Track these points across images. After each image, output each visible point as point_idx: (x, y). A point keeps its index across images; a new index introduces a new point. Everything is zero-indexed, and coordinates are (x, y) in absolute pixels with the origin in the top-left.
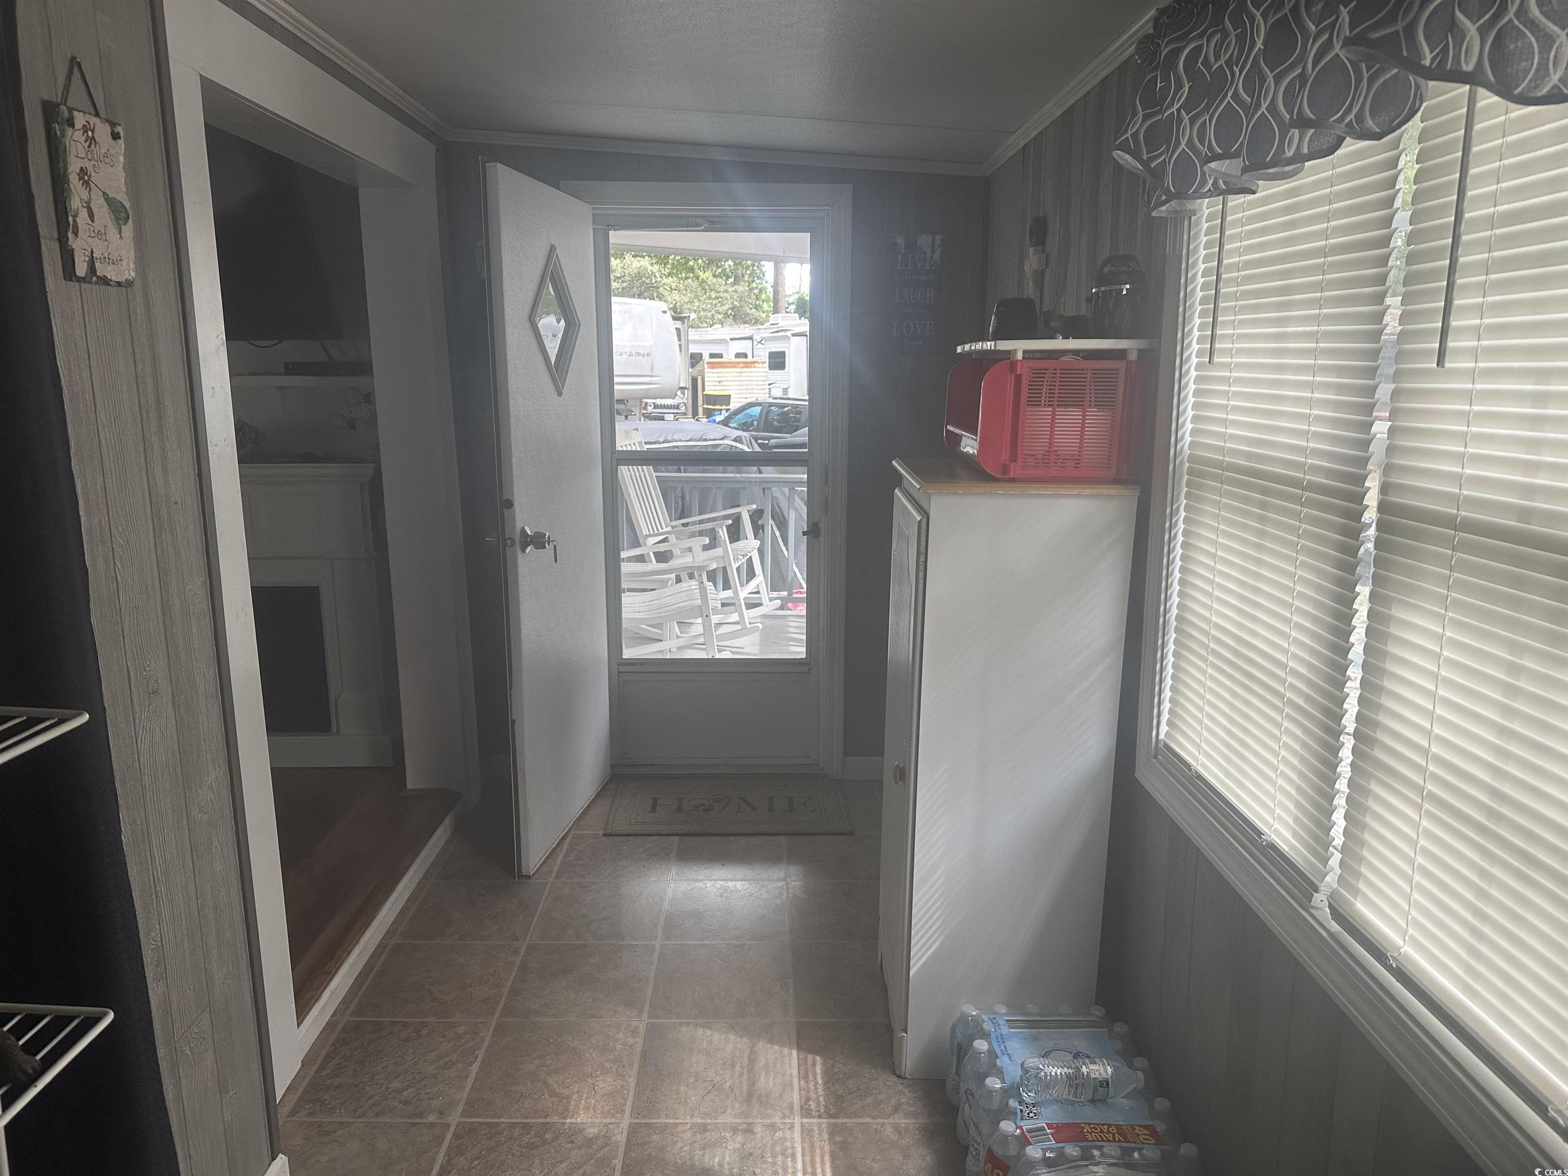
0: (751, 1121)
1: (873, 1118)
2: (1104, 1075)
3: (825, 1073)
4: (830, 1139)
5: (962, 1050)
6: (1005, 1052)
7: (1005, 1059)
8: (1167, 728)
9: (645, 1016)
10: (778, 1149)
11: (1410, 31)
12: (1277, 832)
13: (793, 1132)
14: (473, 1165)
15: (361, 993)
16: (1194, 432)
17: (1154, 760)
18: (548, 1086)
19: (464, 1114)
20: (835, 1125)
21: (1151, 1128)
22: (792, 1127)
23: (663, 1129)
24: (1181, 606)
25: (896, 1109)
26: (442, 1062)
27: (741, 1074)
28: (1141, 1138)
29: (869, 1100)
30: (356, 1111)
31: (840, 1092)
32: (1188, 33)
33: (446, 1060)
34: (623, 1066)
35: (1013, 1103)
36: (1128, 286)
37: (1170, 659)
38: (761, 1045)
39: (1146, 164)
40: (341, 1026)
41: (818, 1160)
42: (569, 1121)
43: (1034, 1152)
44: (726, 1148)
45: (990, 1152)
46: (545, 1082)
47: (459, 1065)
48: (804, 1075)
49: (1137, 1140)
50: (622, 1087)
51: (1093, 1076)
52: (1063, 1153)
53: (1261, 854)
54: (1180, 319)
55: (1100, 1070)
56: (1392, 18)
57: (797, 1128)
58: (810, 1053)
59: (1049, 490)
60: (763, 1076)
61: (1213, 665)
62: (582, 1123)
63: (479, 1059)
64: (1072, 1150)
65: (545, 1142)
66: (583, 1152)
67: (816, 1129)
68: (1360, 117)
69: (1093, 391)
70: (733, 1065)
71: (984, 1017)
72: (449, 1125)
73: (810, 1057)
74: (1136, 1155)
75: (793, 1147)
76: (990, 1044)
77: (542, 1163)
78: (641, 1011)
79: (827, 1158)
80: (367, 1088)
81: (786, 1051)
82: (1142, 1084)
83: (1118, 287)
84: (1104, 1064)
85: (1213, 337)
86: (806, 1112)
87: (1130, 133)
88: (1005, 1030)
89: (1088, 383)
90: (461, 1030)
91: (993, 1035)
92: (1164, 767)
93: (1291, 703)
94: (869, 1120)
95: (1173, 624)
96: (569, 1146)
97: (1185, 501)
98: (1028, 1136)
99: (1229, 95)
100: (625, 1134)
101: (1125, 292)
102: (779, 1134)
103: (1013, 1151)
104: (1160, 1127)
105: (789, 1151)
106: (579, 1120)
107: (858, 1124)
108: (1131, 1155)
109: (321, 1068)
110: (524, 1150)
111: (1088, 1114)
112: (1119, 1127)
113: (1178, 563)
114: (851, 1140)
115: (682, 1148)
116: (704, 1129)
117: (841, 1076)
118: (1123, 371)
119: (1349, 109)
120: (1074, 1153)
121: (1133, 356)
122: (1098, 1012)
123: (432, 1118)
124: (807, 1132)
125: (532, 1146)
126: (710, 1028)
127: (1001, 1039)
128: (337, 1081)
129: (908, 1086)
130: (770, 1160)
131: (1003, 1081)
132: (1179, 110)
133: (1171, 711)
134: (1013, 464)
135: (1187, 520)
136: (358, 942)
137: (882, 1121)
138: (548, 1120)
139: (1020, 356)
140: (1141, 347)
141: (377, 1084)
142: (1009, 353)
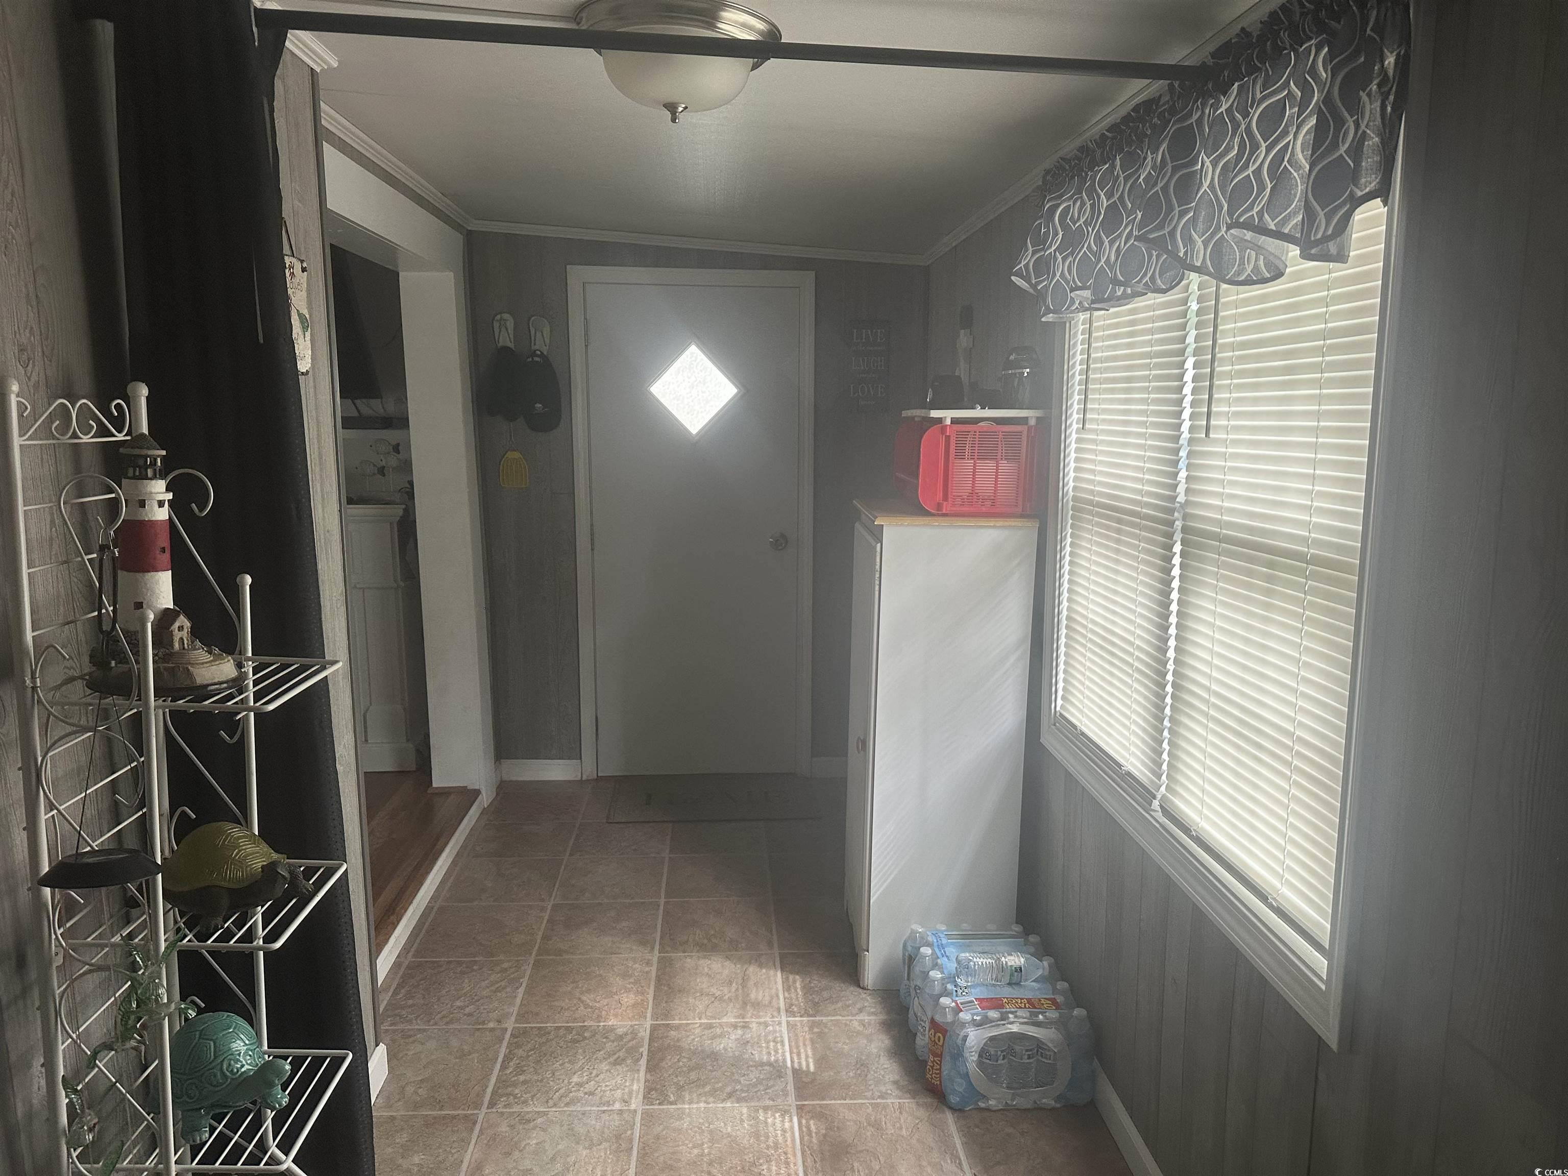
0: (747, 1020)
1: (843, 1016)
2: (1018, 963)
3: (803, 988)
4: (810, 1030)
5: (910, 959)
6: (944, 955)
7: (945, 959)
8: (1062, 702)
9: (656, 952)
10: (770, 1037)
11: (1172, 233)
12: (1132, 764)
13: (781, 1026)
14: (530, 1054)
15: (418, 941)
16: (1076, 479)
17: (1053, 727)
18: (582, 1002)
19: (516, 1021)
20: (813, 1022)
21: (1054, 1001)
22: (780, 1023)
23: (677, 1028)
24: (1069, 609)
25: (861, 1010)
26: (493, 988)
27: (737, 990)
28: (1045, 1006)
29: (840, 1004)
30: (429, 1021)
31: (816, 1000)
32: (1062, 196)
33: (497, 986)
34: (642, 987)
35: (950, 987)
36: (1028, 370)
37: (1062, 649)
38: (752, 969)
39: (1034, 287)
40: (405, 965)
41: (801, 1044)
42: (602, 1024)
43: (965, 1016)
44: (729, 1038)
45: (933, 1021)
46: (580, 999)
47: (508, 990)
48: (787, 988)
49: (1042, 1007)
50: (642, 1000)
51: (1009, 964)
52: (987, 1017)
53: (1122, 781)
54: (1064, 396)
55: (1015, 960)
56: (1161, 227)
57: (784, 1024)
58: (791, 973)
59: (972, 522)
60: (754, 991)
61: (1090, 650)
62: (613, 1025)
63: (524, 985)
64: (993, 1014)
65: (585, 1038)
66: (616, 1044)
67: (799, 1024)
68: (1153, 278)
69: (1004, 448)
70: (731, 983)
71: (929, 933)
72: (506, 1029)
73: (791, 977)
74: (1041, 1017)
75: (782, 1037)
76: (933, 950)
77: (585, 1052)
78: (653, 948)
79: (808, 1042)
80: (435, 1007)
81: (772, 972)
82: (1046, 973)
83: (1020, 371)
84: (1018, 956)
85: (1085, 410)
86: (789, 1012)
87: (1023, 263)
88: (944, 941)
89: (999, 443)
90: (505, 965)
91: (936, 944)
92: (1060, 732)
93: (1138, 670)
94: (840, 1018)
95: (1064, 622)
96: (604, 1040)
97: (1071, 530)
98: (961, 1006)
99: (1086, 246)
100: (648, 1032)
101: (1026, 374)
102: (771, 1028)
103: (950, 1018)
104: (1060, 999)
105: (779, 1039)
106: (610, 1023)
107: (832, 1020)
108: (1037, 1016)
109: (396, 993)
110: (570, 1044)
111: (1007, 992)
112: (1029, 1001)
113: (1066, 577)
114: (826, 1030)
115: (694, 1039)
116: (710, 1026)
117: (816, 989)
118: (1025, 432)
119: (1145, 274)
120: (995, 1016)
121: (1032, 422)
122: (1018, 928)
123: (491, 1025)
124: (791, 1026)
125: (575, 1041)
126: (710, 959)
127: (942, 947)
128: (410, 1002)
129: (870, 995)
130: (764, 1045)
131: (942, 973)
132: (1055, 251)
133: (1064, 689)
134: (945, 503)
135: (1072, 545)
136: (411, 902)
137: (850, 1018)
138: (586, 1024)
139: (948, 422)
140: (1038, 416)
141: (443, 1003)
142: (940, 420)
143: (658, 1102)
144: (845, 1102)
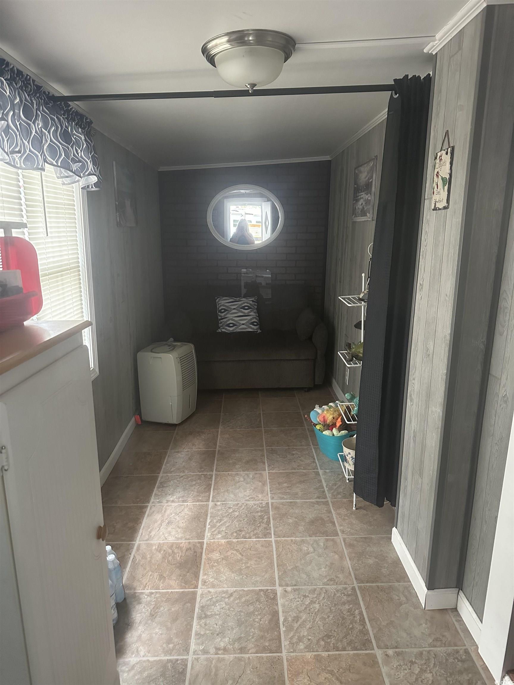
13: (194, 650)
23: (263, 650)
25: (133, 667)
57: (191, 652)
143: (269, 591)
144: (172, 590)
